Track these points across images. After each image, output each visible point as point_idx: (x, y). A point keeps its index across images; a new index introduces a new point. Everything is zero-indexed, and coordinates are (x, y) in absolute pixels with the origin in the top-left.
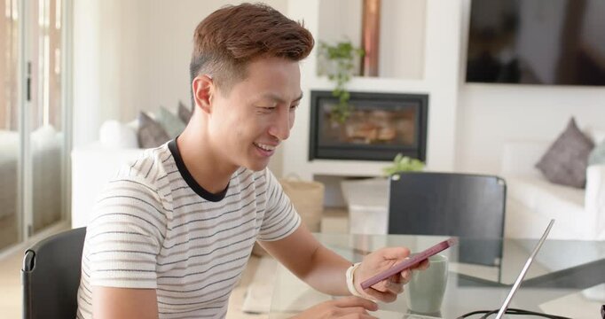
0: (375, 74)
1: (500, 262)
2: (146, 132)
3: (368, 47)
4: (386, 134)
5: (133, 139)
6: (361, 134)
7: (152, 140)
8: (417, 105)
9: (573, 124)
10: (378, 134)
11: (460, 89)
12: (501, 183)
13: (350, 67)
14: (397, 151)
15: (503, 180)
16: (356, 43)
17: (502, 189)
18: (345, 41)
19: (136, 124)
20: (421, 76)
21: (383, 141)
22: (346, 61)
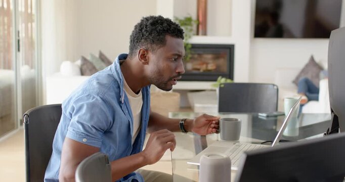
0: (205, 34)
1: (276, 128)
2: (85, 67)
3: (201, 19)
4: (211, 67)
5: (78, 71)
6: (198, 67)
7: (88, 71)
8: (228, 51)
9: (312, 59)
10: (207, 67)
11: (251, 42)
12: (275, 87)
13: (191, 30)
14: (218, 76)
15: (277, 86)
16: (194, 17)
17: (276, 91)
18: (188, 16)
19: (79, 62)
20: (230, 35)
21: (209, 71)
22: (189, 27)
